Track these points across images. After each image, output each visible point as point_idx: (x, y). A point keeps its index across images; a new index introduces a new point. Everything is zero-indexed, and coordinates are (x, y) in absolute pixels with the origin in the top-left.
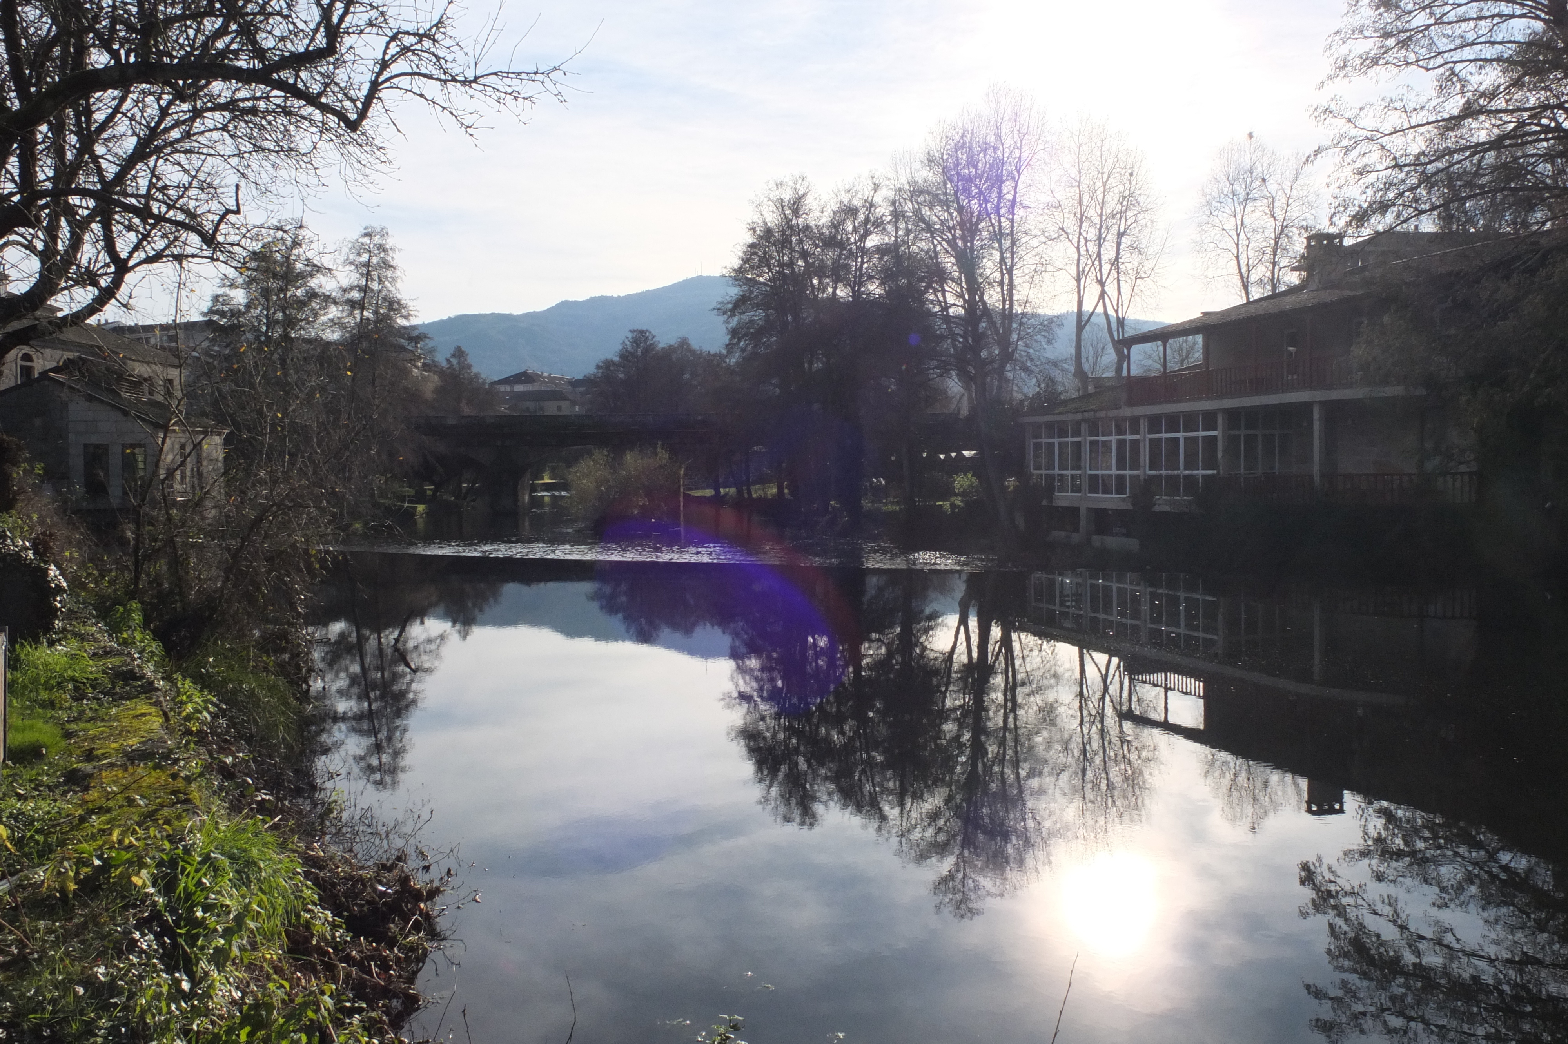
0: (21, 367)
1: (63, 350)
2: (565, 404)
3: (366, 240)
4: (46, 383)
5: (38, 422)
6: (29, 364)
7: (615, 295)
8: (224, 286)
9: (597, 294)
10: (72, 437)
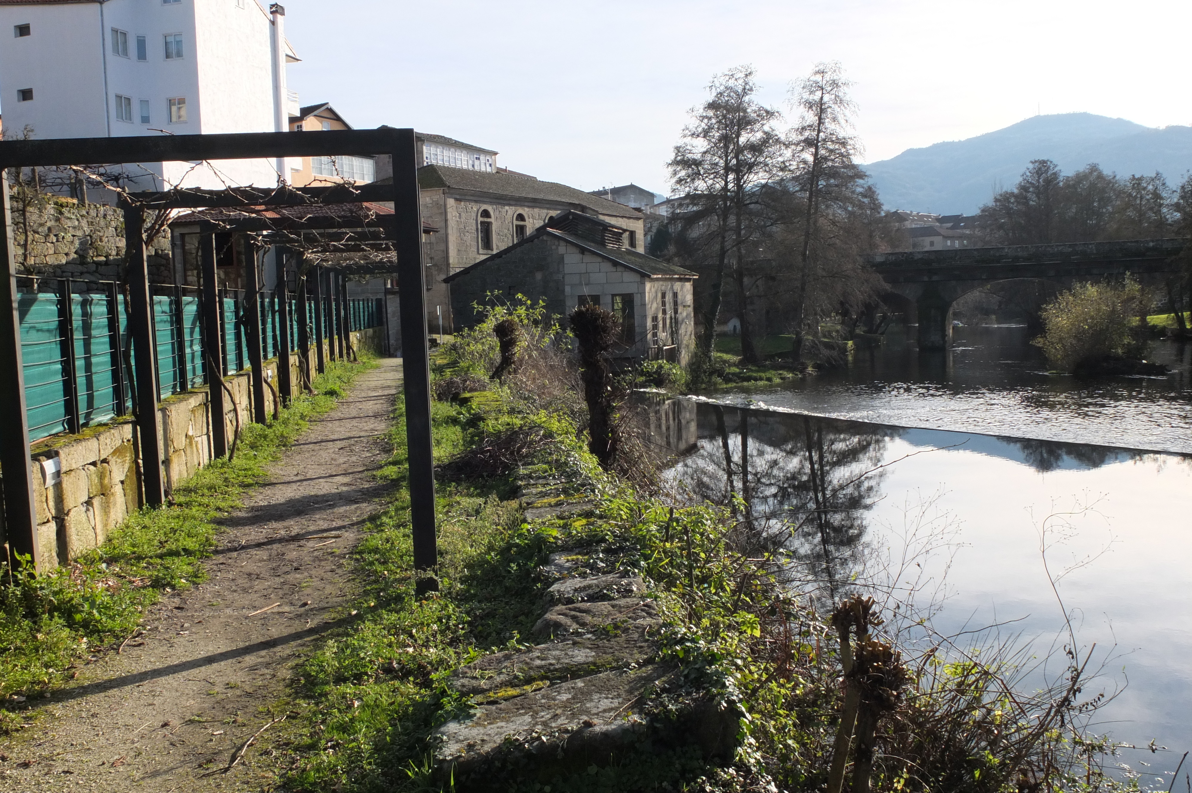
0: (517, 226)
1: (548, 209)
2: (937, 239)
3: (818, 78)
4: (545, 238)
5: (539, 276)
6: (522, 223)
7: (956, 140)
8: (685, 136)
9: (940, 141)
10: (568, 289)
